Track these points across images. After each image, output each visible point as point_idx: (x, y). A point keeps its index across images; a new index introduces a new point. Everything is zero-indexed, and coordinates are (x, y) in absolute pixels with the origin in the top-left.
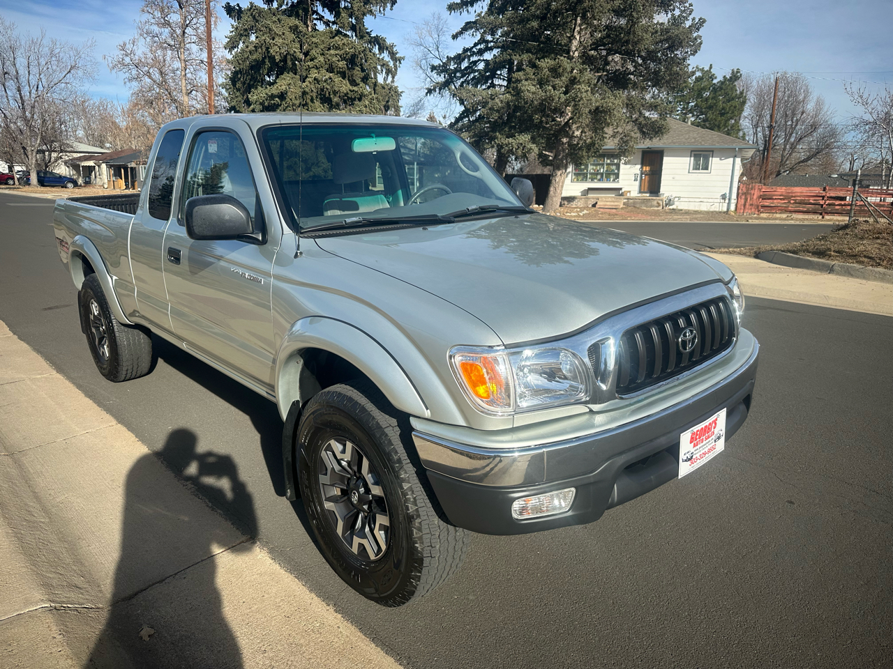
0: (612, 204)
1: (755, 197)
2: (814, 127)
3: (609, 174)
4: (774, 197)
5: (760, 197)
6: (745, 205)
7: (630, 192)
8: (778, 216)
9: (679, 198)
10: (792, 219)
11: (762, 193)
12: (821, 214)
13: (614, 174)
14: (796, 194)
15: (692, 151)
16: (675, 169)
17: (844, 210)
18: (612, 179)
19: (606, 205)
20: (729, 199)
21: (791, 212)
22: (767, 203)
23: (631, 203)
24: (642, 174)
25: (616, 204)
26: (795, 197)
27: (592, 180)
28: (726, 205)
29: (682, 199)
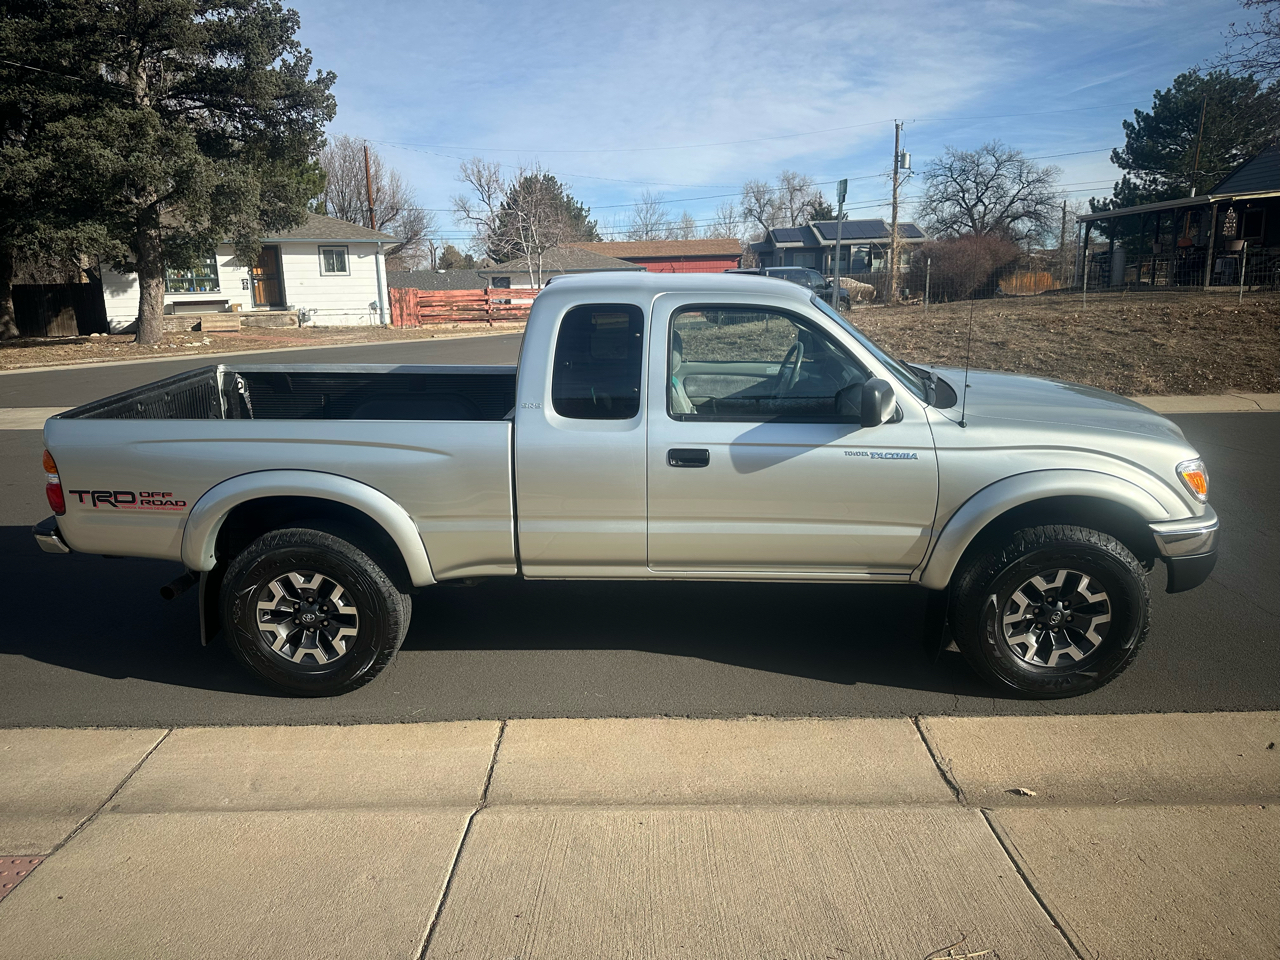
0: (225, 324)
1: (412, 304)
2: (395, 209)
3: (202, 280)
4: (434, 304)
5: (417, 304)
6: (401, 315)
7: (240, 305)
8: (443, 326)
9: (315, 311)
10: (460, 331)
11: (418, 300)
12: (488, 321)
13: (211, 280)
14: (457, 299)
15: (319, 246)
16: (300, 270)
17: (511, 315)
18: (208, 288)
19: (217, 327)
20: (381, 310)
21: (455, 321)
22: (427, 311)
23: (253, 321)
24: (253, 279)
25: (231, 324)
26: (456, 302)
27: (177, 290)
28: (378, 317)
29: (319, 313)
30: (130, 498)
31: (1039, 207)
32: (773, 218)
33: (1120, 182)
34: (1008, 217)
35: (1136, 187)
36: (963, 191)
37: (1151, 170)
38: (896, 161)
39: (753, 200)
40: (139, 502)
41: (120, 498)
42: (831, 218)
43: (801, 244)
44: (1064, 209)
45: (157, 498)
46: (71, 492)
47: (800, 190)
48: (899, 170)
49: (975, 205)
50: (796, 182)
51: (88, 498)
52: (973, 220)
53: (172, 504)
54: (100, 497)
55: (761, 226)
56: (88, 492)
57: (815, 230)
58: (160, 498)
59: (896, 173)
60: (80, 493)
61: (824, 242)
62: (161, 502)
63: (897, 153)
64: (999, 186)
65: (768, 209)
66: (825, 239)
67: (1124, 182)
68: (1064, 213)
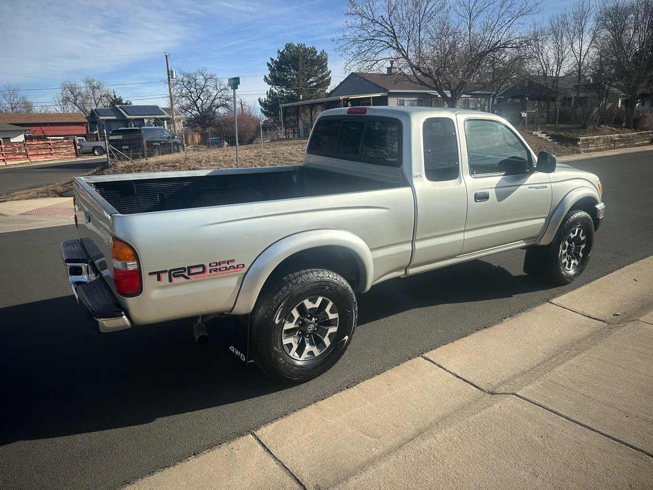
30: (201, 270)
31: (227, 102)
32: (83, 103)
33: (269, 91)
34: (214, 106)
35: (276, 94)
36: (190, 92)
37: (281, 86)
38: (169, 75)
39: (69, 92)
40: (208, 271)
41: (193, 271)
42: (123, 104)
43: (114, 118)
44: (241, 103)
45: (223, 265)
46: (150, 274)
47: (98, 88)
48: (171, 79)
49: (197, 100)
50: (95, 84)
51: (165, 277)
52: (198, 108)
53: (234, 268)
54: (175, 273)
55: (76, 108)
56: (165, 271)
57: (121, 110)
58: (226, 265)
59: (169, 81)
60: (158, 274)
61: (128, 117)
62: (226, 268)
63: (168, 70)
64: (207, 91)
65: (80, 98)
66: (129, 115)
67: (270, 91)
68: (242, 105)
